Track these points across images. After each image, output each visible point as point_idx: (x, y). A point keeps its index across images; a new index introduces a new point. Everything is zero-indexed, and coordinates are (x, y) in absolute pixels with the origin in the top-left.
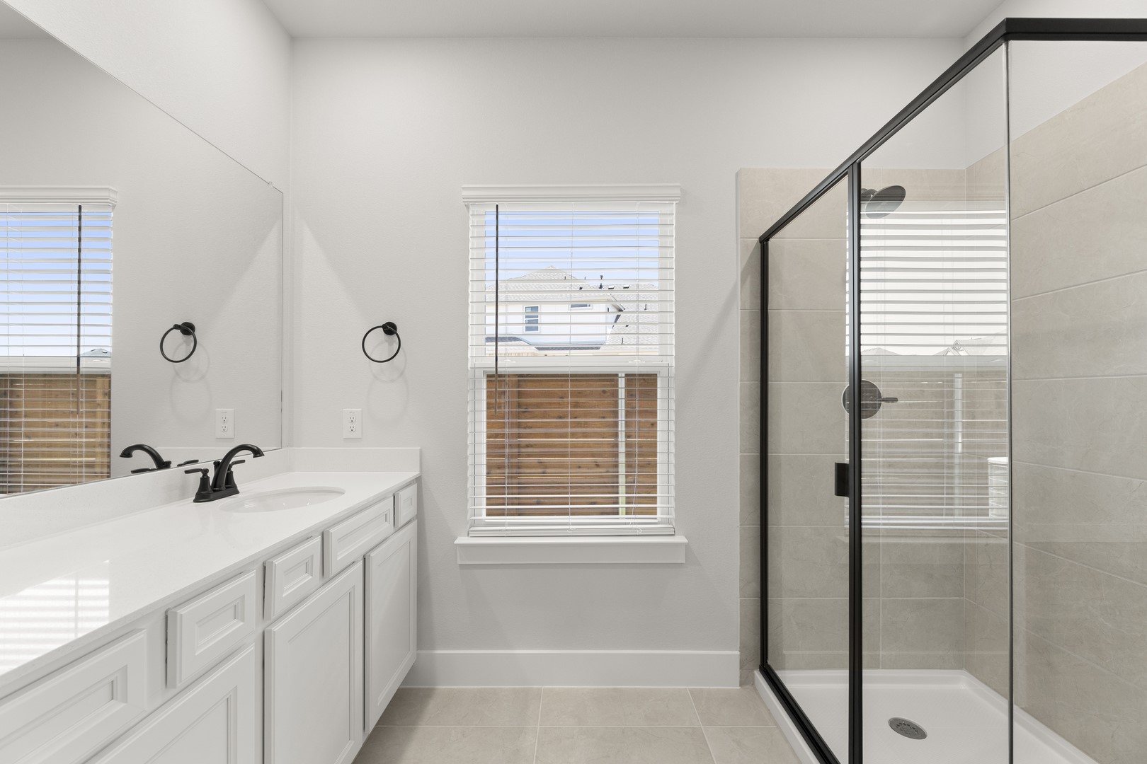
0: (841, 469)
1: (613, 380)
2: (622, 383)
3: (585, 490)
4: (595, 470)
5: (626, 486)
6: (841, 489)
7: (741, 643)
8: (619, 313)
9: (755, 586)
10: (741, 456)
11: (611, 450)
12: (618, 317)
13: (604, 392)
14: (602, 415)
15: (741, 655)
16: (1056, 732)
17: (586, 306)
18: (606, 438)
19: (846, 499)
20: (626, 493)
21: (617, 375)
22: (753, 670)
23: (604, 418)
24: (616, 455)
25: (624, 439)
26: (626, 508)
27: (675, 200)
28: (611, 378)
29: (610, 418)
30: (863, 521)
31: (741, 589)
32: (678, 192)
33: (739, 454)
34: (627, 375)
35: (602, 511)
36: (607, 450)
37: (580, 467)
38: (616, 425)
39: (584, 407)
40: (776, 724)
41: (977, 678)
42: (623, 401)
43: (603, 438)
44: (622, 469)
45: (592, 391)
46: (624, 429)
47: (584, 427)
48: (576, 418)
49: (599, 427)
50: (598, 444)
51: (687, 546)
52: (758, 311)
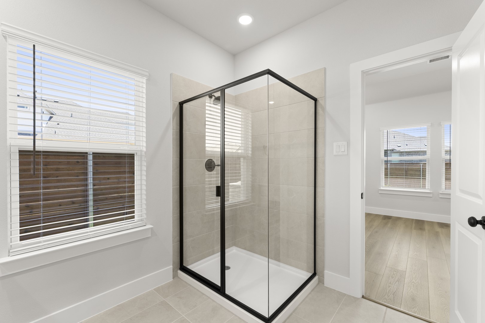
0: (218, 188)
1: (84, 156)
2: (90, 157)
3: (64, 218)
4: (72, 206)
5: (93, 211)
6: (218, 194)
7: (173, 262)
8: (52, 116)
9: (178, 238)
10: (173, 188)
11: (82, 193)
12: (51, 118)
13: (78, 162)
14: (76, 175)
15: (173, 267)
16: (255, 253)
17: (23, 107)
18: (79, 187)
19: (220, 197)
20: (94, 215)
21: (87, 153)
22: (177, 271)
23: (78, 176)
24: (87, 196)
25: (92, 187)
26: (94, 223)
27: (146, 77)
28: (84, 155)
29: (82, 176)
30: (225, 204)
31: (173, 241)
32: (147, 74)
33: (172, 187)
34: (93, 153)
35: (76, 228)
36: (80, 194)
37: (60, 205)
38: (86, 180)
39: (63, 171)
40: (190, 285)
41: (237, 247)
42: (91, 167)
43: (77, 187)
44: (91, 203)
45: (69, 161)
46: (92, 182)
47: (63, 182)
48: (57, 177)
49: (75, 182)
50: (74, 191)
51: (152, 228)
52: (178, 131)
